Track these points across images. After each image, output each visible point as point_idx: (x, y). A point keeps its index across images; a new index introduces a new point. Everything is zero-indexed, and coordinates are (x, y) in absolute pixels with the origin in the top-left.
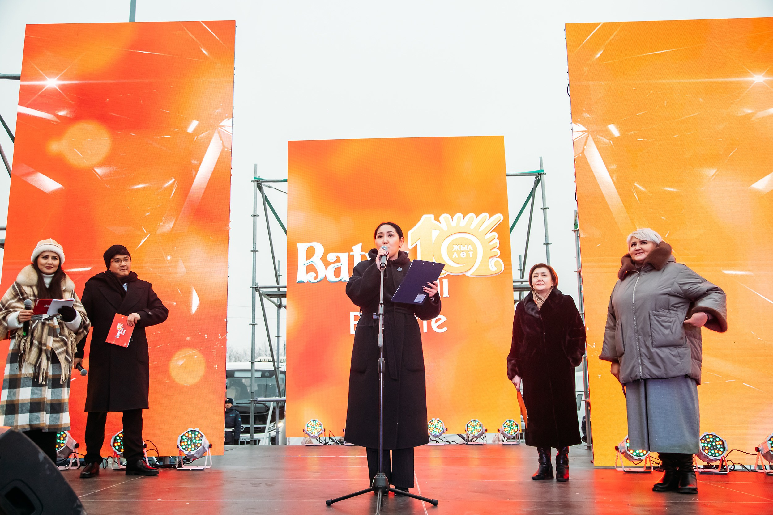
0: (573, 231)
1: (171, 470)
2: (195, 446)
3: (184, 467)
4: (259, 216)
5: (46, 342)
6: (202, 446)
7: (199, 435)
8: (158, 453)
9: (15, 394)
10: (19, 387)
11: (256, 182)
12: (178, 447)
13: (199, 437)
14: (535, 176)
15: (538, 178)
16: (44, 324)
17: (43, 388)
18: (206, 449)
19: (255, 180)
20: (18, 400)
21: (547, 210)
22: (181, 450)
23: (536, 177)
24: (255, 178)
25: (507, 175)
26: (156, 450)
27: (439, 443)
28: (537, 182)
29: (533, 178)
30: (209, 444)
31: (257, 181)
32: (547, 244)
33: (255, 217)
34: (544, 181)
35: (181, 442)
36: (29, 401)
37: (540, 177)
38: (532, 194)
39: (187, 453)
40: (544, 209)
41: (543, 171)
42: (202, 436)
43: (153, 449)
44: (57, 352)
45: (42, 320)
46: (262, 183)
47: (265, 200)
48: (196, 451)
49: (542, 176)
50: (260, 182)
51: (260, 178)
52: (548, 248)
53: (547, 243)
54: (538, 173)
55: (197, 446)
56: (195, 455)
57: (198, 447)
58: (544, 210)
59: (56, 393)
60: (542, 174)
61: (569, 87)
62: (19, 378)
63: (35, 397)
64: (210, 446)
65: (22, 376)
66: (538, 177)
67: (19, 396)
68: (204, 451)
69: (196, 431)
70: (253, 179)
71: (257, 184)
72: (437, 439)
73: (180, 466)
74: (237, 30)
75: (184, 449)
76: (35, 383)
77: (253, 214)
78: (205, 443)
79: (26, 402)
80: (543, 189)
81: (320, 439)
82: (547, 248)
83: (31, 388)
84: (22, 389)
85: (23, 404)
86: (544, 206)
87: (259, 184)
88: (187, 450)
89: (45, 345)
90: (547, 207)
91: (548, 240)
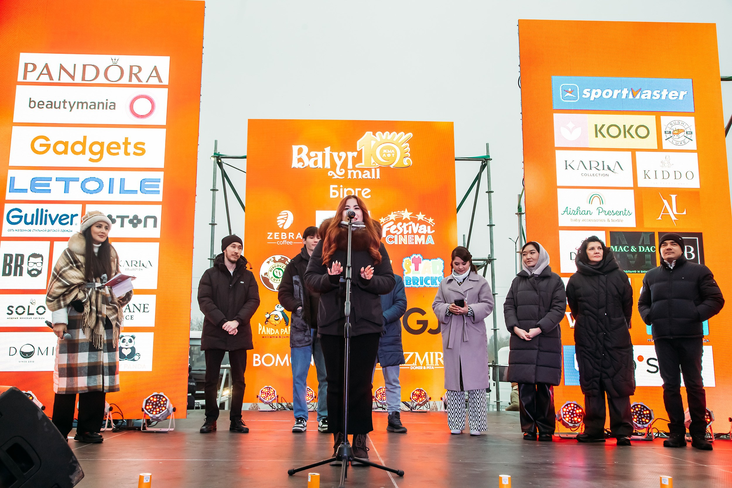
0: (516, 214)
1: (135, 432)
2: (160, 410)
3: (149, 429)
4: (218, 190)
5: (101, 310)
6: (166, 410)
7: (164, 399)
8: (122, 416)
9: (73, 358)
10: (77, 352)
11: (216, 158)
12: (143, 410)
13: (164, 401)
14: (481, 161)
15: (484, 163)
16: (97, 292)
17: (99, 352)
18: (170, 412)
19: (215, 156)
20: (77, 364)
21: (492, 194)
22: (145, 414)
23: (482, 163)
24: (215, 154)
25: (456, 160)
26: (121, 413)
27: (385, 410)
28: (483, 168)
29: (479, 163)
30: (173, 408)
32: (491, 226)
33: (215, 191)
34: (489, 166)
35: (146, 405)
36: (87, 365)
37: (486, 162)
38: (478, 178)
39: (152, 416)
40: (489, 192)
41: (489, 156)
42: (166, 400)
43: (117, 412)
44: (110, 318)
45: (96, 289)
46: (222, 159)
47: (224, 175)
48: (161, 415)
49: (488, 161)
50: (220, 158)
51: (220, 154)
53: (491, 224)
54: (484, 159)
55: (162, 409)
56: (159, 418)
57: (163, 411)
59: (111, 356)
60: (488, 159)
61: (520, 79)
62: (77, 343)
63: (92, 361)
64: (174, 410)
65: (80, 342)
66: (485, 162)
67: (77, 360)
68: (168, 414)
69: (161, 396)
70: (213, 155)
72: (384, 407)
73: (144, 428)
74: (206, 10)
75: (149, 412)
76: (92, 348)
77: (212, 188)
78: (169, 407)
79: (84, 365)
80: (489, 173)
81: (272, 404)
83: (88, 353)
84: (79, 354)
85: (82, 368)
86: (489, 190)
87: (218, 159)
88: (152, 414)
89: (101, 313)
90: (492, 190)
91: (492, 222)
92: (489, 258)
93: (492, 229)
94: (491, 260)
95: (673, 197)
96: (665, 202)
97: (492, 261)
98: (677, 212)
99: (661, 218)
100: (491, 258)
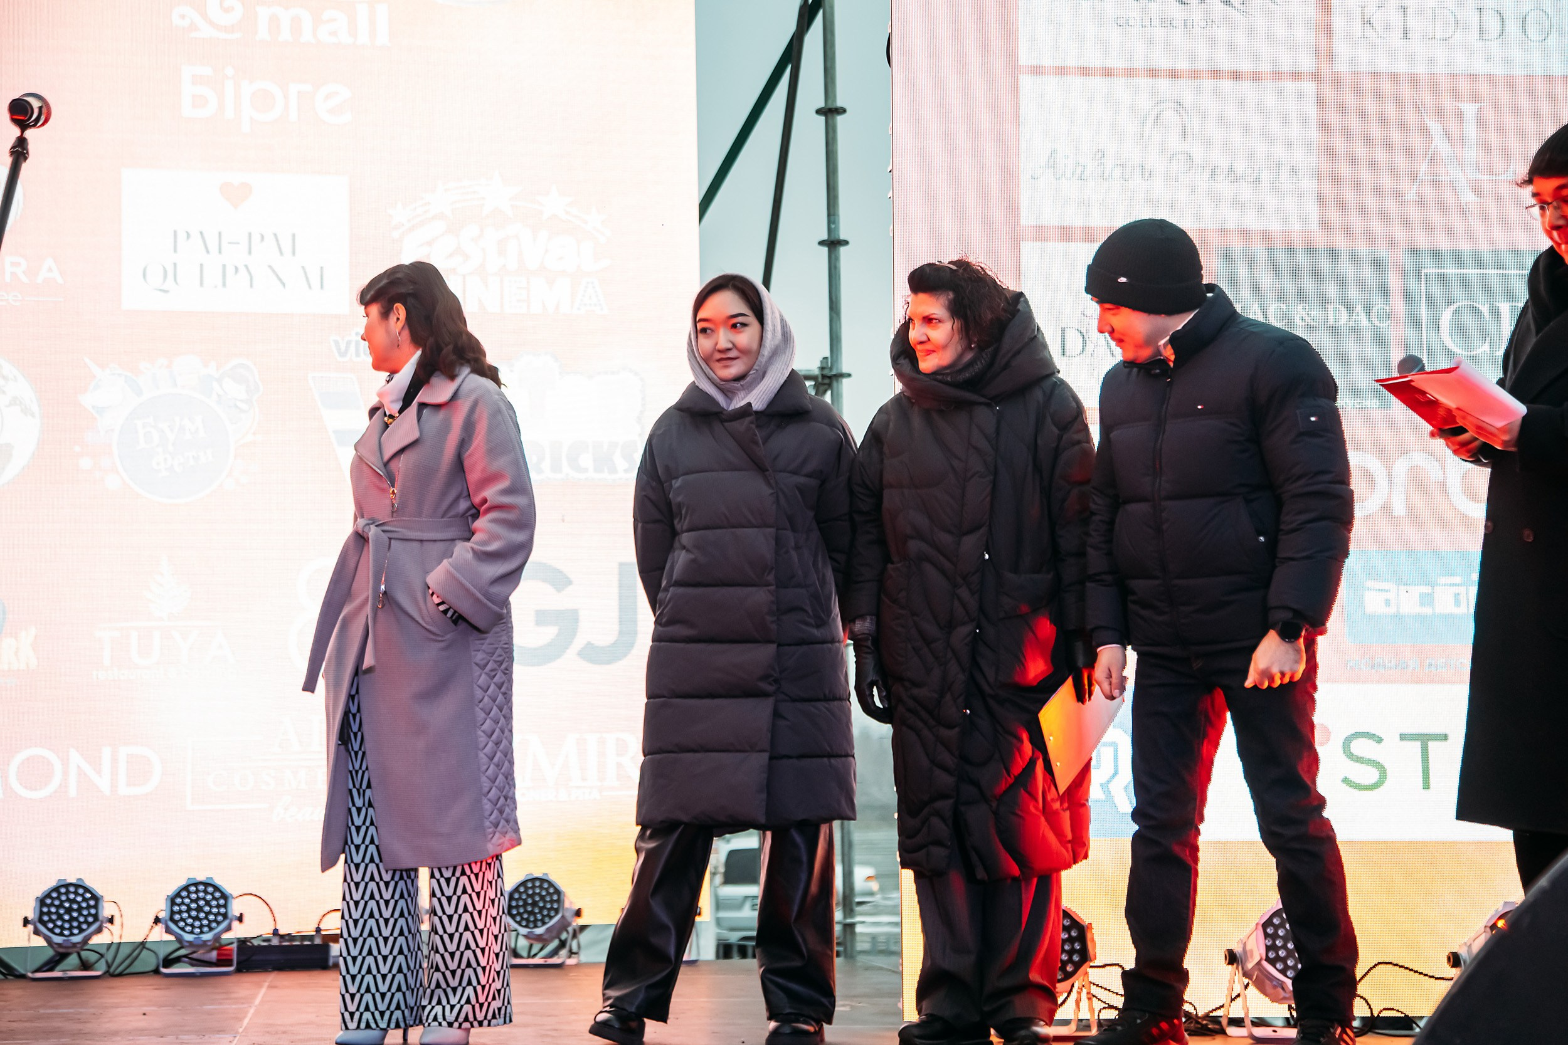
15: (811, 1)
21: (840, 119)
32: (833, 244)
34: (832, 7)
38: (792, 55)
40: (830, 112)
53: (832, 238)
58: (829, 116)
80: (829, 36)
82: (833, 256)
86: (830, 102)
90: (840, 103)
91: (837, 228)
92: (826, 372)
93: (837, 259)
94: (830, 378)
95: (1470, 110)
96: (1437, 131)
97: (835, 384)
98: (1480, 171)
99: (1418, 192)
100: (831, 369)
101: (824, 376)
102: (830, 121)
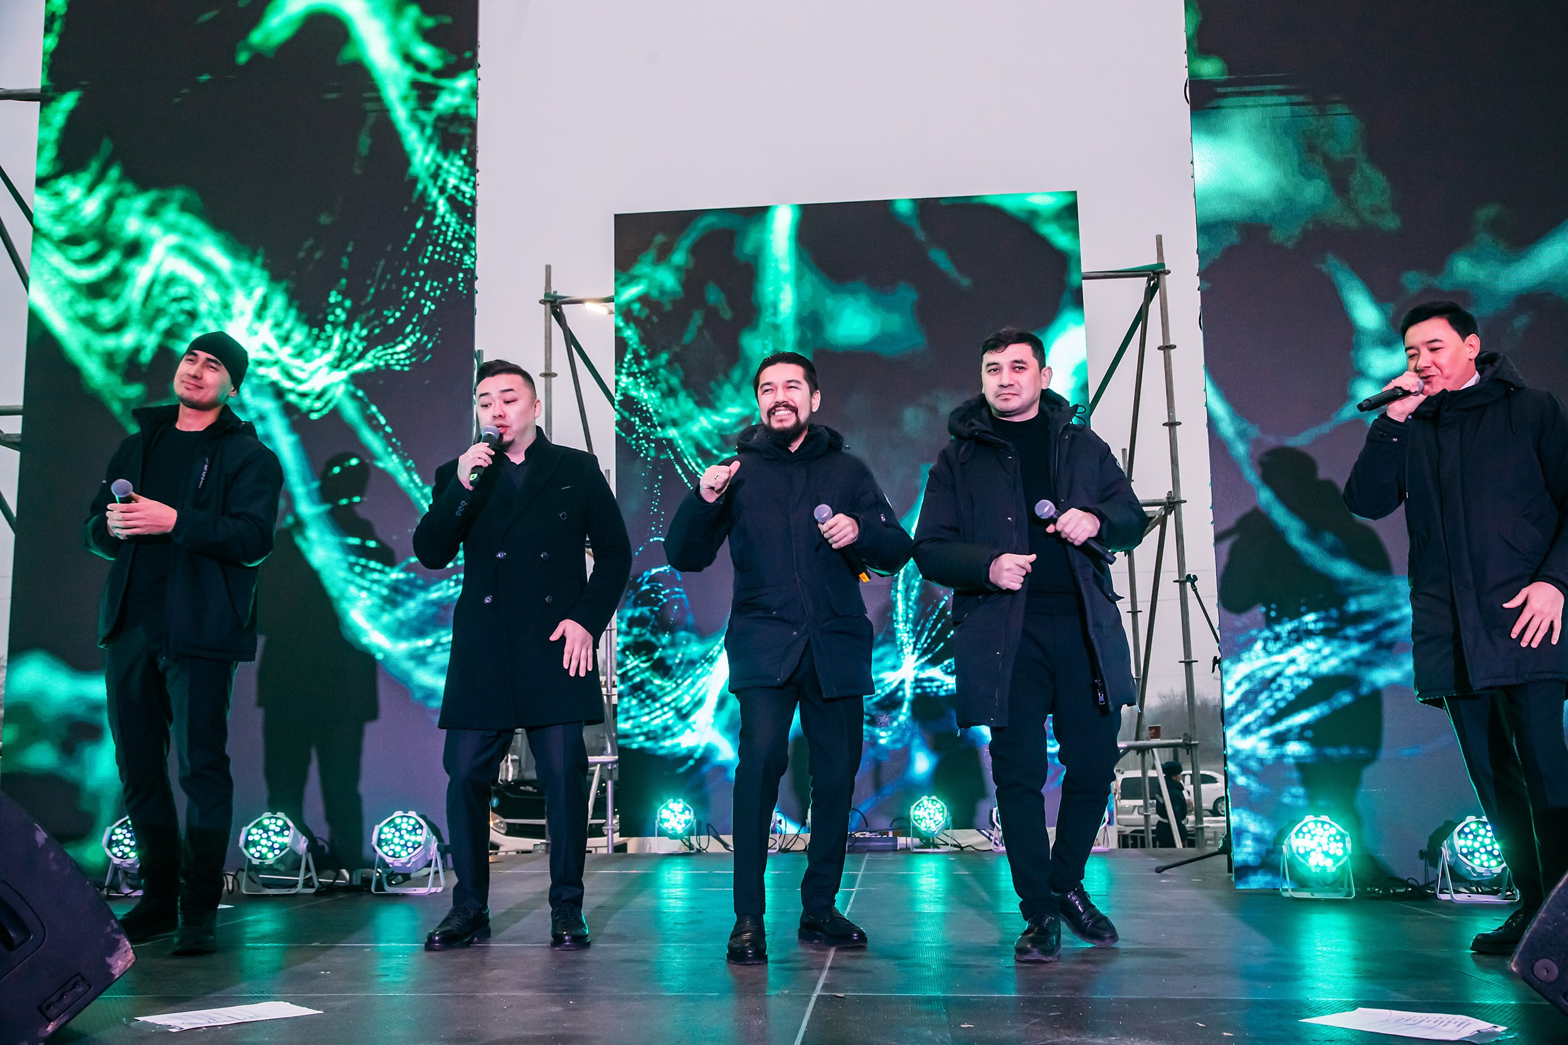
1: (361, 895)
3: (388, 889)
4: (557, 375)
11: (548, 305)
12: (374, 850)
14: (1146, 278)
15: (1152, 282)
18: (431, 853)
19: (547, 299)
21: (1172, 351)
22: (380, 857)
23: (1149, 282)
24: (546, 295)
25: (1085, 278)
28: (1150, 293)
29: (1143, 282)
31: (551, 302)
32: (1172, 425)
33: (549, 378)
34: (1164, 288)
35: (379, 839)
37: (1156, 279)
38: (1142, 316)
39: (393, 862)
40: (1167, 348)
41: (1163, 265)
46: (563, 306)
47: (571, 340)
49: (1161, 276)
50: (558, 303)
51: (558, 294)
52: (1175, 433)
53: (1171, 422)
54: (1153, 271)
57: (415, 849)
58: (1166, 350)
60: (1161, 272)
61: (1188, 85)
64: (440, 848)
66: (1153, 279)
68: (427, 857)
69: (409, 817)
70: (543, 298)
71: (552, 307)
73: (379, 887)
75: (387, 853)
77: (544, 371)
80: (1164, 305)
82: (1172, 432)
86: (1166, 342)
87: (555, 305)
88: (392, 856)
90: (1172, 343)
91: (1174, 416)
92: (1170, 500)
94: (1174, 503)
97: (1177, 507)
100: (1174, 498)
101: (1169, 503)
102: (1167, 353)
